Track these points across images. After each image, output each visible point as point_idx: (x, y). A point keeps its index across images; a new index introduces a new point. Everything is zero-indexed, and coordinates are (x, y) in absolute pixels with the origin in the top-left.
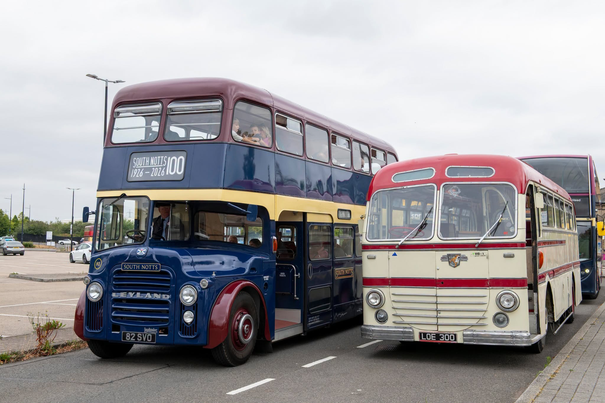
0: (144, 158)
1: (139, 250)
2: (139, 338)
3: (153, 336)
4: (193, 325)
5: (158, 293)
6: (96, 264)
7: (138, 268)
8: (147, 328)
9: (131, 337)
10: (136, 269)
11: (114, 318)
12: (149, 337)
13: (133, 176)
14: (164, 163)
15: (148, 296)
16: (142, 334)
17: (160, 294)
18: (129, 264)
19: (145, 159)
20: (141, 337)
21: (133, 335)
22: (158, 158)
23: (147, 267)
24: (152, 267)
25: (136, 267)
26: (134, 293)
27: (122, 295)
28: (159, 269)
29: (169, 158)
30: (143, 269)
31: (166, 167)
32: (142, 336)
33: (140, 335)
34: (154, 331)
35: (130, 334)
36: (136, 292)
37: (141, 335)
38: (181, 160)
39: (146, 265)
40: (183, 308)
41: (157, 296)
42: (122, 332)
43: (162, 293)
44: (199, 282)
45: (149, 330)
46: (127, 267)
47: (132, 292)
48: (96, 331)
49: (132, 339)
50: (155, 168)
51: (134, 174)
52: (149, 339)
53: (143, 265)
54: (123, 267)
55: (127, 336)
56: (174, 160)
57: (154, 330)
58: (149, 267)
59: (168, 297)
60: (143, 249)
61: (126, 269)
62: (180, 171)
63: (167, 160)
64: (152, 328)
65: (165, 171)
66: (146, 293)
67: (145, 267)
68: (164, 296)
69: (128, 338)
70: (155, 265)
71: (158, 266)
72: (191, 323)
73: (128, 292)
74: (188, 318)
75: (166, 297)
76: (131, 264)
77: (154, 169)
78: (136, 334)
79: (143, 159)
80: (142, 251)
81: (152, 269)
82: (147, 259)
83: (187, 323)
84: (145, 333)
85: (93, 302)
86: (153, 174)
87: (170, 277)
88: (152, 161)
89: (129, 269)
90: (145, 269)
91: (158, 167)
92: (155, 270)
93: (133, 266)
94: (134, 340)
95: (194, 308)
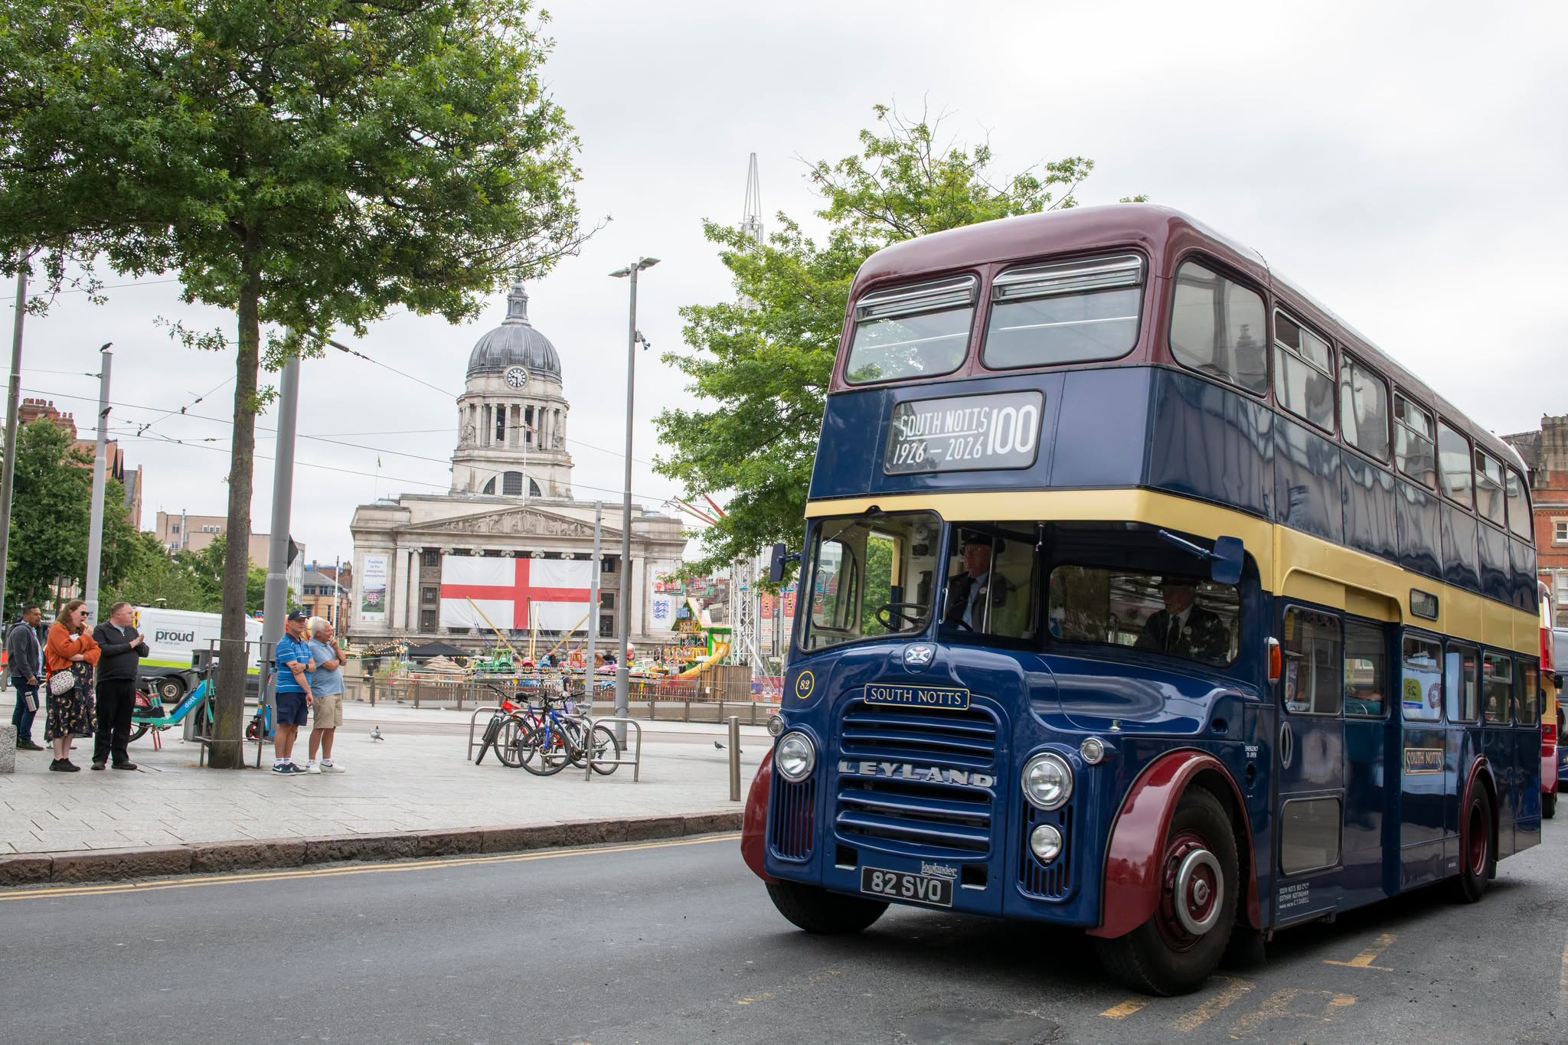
0: (929, 415)
1: (911, 651)
2: (908, 890)
3: (945, 885)
4: (1060, 865)
5: (961, 770)
6: (800, 684)
7: (908, 698)
8: (930, 862)
9: (886, 883)
10: (902, 701)
11: (843, 828)
12: (935, 887)
13: (898, 460)
14: (980, 424)
15: (934, 776)
16: (914, 877)
17: (966, 773)
18: (885, 688)
19: (932, 418)
20: (912, 887)
21: (891, 880)
22: (964, 414)
23: (932, 696)
24: (945, 697)
25: (903, 694)
26: (895, 766)
27: (865, 769)
28: (964, 702)
29: (995, 412)
30: (922, 703)
31: (986, 434)
32: (915, 885)
33: (908, 882)
34: (949, 873)
35: (884, 874)
36: (902, 763)
37: (912, 880)
38: (1028, 415)
39: (929, 690)
40: (1031, 816)
41: (957, 778)
42: (863, 868)
43: (972, 771)
44: (1078, 747)
45: (935, 869)
46: (879, 694)
47: (892, 762)
48: (796, 860)
49: (888, 890)
50: (956, 438)
51: (900, 456)
52: (935, 894)
53: (923, 691)
54: (869, 695)
55: (876, 880)
56: (1008, 417)
57: (947, 870)
58: (938, 696)
59: (989, 781)
60: (922, 648)
61: (877, 700)
62: (1024, 443)
63: (988, 416)
64: (942, 863)
65: (984, 445)
66: (928, 766)
67: (926, 697)
68: (976, 778)
69: (877, 885)
70: (955, 692)
71: (963, 696)
72: (1054, 859)
73: (880, 761)
74: (1046, 844)
75: (984, 782)
76: (891, 688)
77: (953, 441)
78: (900, 878)
79: (926, 418)
80: (919, 653)
81: (945, 704)
82: (934, 674)
83: (1041, 860)
84: (923, 875)
85: (790, 784)
86: (952, 455)
87: (995, 727)
88: (949, 421)
89: (885, 700)
90: (928, 703)
91: (965, 437)
92: (953, 705)
93: (896, 693)
94: (894, 892)
95: (1063, 817)
